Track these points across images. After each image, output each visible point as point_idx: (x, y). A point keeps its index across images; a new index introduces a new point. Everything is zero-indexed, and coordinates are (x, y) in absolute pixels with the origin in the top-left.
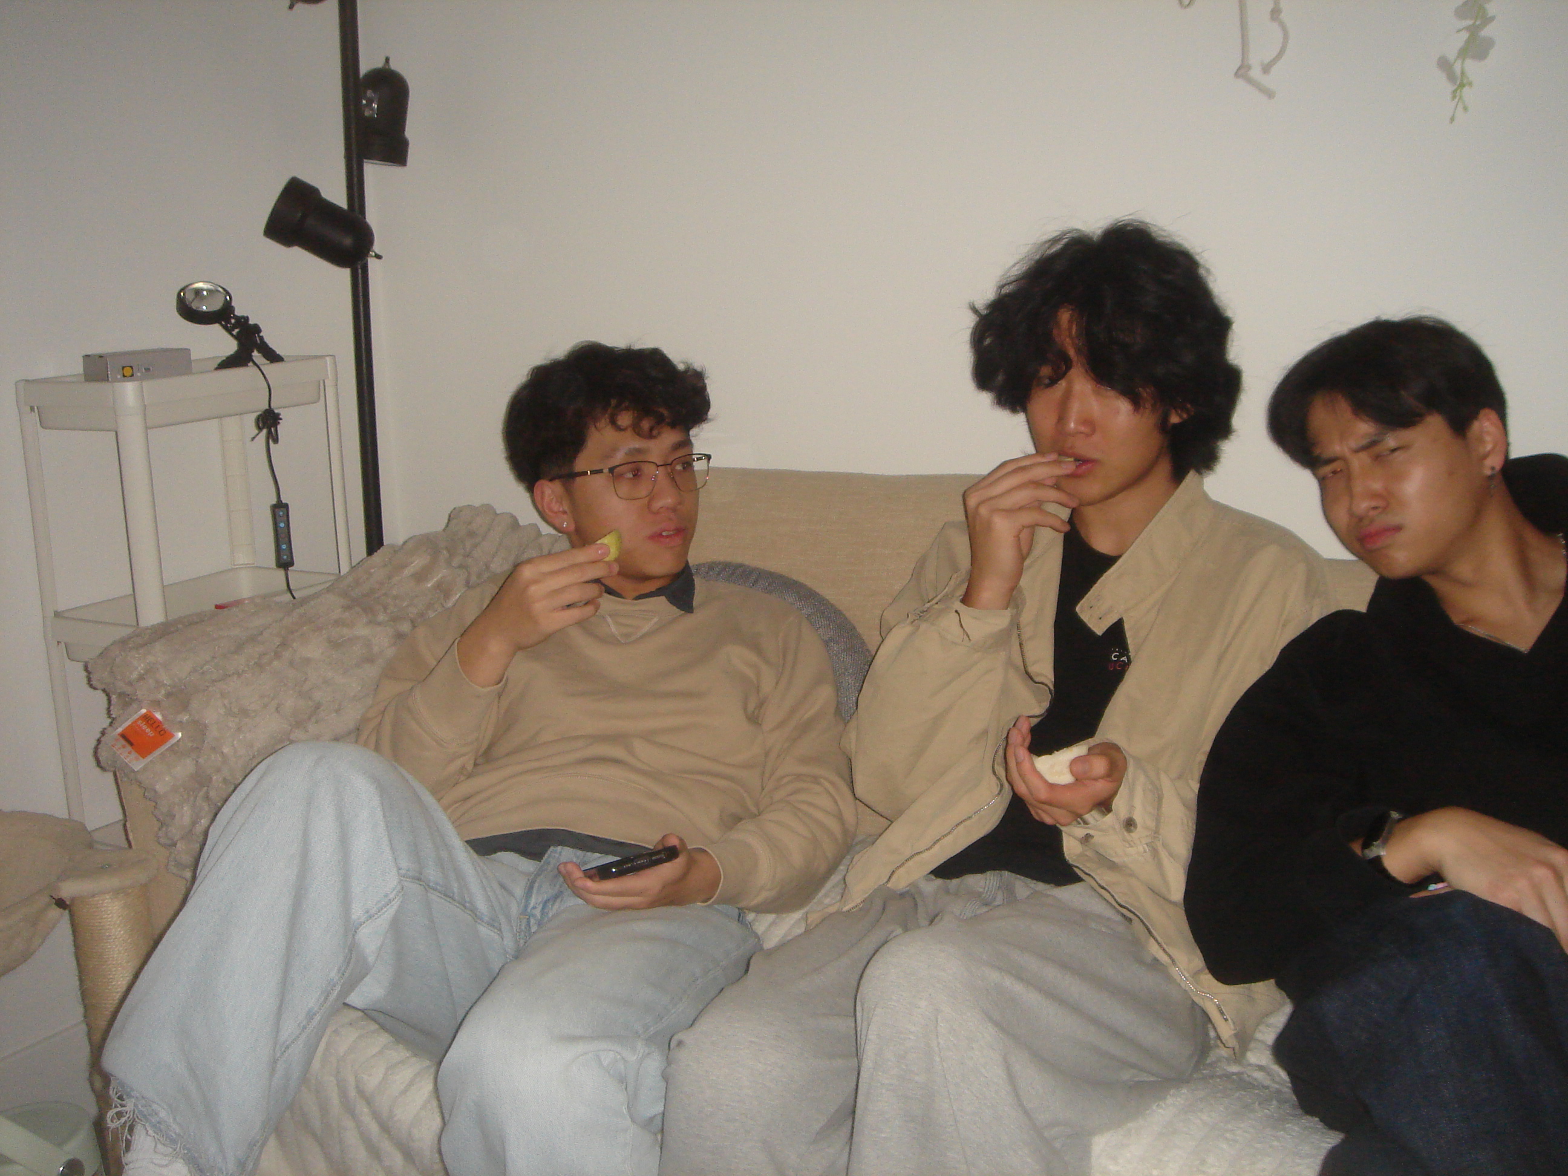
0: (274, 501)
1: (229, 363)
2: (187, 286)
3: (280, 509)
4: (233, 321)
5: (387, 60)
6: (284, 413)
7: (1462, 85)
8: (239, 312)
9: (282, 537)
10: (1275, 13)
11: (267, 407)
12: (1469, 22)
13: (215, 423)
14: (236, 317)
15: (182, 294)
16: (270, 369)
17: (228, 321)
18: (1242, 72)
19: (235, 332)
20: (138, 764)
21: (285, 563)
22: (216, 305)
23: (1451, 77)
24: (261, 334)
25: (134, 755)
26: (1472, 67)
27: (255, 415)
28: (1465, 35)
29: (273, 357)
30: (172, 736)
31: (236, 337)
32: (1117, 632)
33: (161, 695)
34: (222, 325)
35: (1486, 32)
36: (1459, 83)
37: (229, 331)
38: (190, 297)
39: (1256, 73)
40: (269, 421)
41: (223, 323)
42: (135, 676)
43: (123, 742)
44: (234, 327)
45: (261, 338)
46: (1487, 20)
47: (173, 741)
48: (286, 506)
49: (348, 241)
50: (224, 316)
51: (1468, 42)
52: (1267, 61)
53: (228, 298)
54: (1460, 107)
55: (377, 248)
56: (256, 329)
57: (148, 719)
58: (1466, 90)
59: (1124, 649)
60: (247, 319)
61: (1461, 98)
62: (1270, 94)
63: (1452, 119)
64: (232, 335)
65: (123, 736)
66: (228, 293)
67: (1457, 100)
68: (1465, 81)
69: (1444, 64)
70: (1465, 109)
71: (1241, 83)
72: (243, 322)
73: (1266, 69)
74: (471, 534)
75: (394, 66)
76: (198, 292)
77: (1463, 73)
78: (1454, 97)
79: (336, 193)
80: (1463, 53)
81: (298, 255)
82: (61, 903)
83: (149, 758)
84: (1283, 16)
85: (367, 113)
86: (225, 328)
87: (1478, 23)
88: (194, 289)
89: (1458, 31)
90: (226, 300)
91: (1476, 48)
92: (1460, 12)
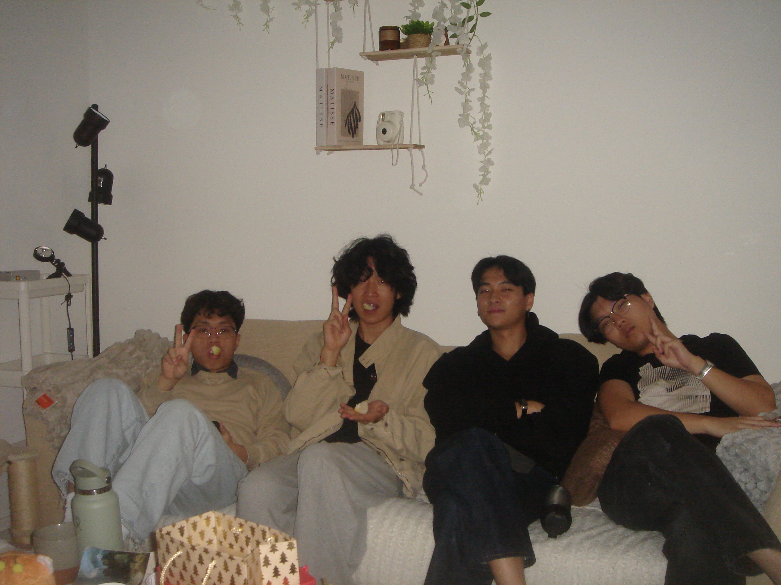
0: (68, 327)
1: (51, 277)
2: (39, 247)
3: (70, 330)
4: (55, 261)
5: (106, 165)
6: (73, 295)
7: (481, 193)
8: (57, 258)
9: (71, 340)
10: (423, 167)
11: (68, 292)
12: (483, 173)
14: (55, 259)
15: (36, 250)
16: (69, 278)
17: (53, 261)
18: (412, 187)
20: (43, 411)
21: (71, 349)
22: (48, 255)
23: (477, 190)
24: (65, 266)
25: (41, 408)
26: (484, 187)
27: (63, 295)
28: (482, 177)
29: (69, 275)
30: (53, 402)
31: (56, 266)
32: (372, 367)
33: (50, 388)
34: (51, 262)
35: (489, 176)
36: (480, 192)
37: (54, 264)
38: (39, 251)
39: (417, 187)
40: (69, 297)
42: (41, 381)
43: (37, 403)
44: (56, 262)
45: (65, 268)
46: (489, 173)
47: (54, 404)
48: (73, 329)
49: (94, 233)
50: (51, 259)
51: (483, 179)
52: (420, 183)
53: (53, 253)
54: (480, 199)
55: (105, 235)
56: (63, 264)
57: (45, 396)
58: (482, 194)
59: (375, 374)
60: (59, 260)
61: (480, 197)
62: (421, 194)
63: (478, 204)
64: (55, 266)
65: (37, 401)
66: (53, 252)
67: (479, 198)
68: (482, 192)
69: (475, 186)
70: (482, 200)
71: (412, 191)
72: (58, 261)
73: (420, 185)
74: (144, 340)
75: (108, 168)
77: (481, 189)
78: (478, 197)
79: (88, 215)
80: (481, 183)
81: (75, 237)
82: (10, 463)
83: (46, 409)
84: (426, 168)
85: (99, 185)
87: (486, 173)
88: (42, 248)
89: (480, 176)
90: (52, 254)
91: (485, 181)
92: (480, 170)
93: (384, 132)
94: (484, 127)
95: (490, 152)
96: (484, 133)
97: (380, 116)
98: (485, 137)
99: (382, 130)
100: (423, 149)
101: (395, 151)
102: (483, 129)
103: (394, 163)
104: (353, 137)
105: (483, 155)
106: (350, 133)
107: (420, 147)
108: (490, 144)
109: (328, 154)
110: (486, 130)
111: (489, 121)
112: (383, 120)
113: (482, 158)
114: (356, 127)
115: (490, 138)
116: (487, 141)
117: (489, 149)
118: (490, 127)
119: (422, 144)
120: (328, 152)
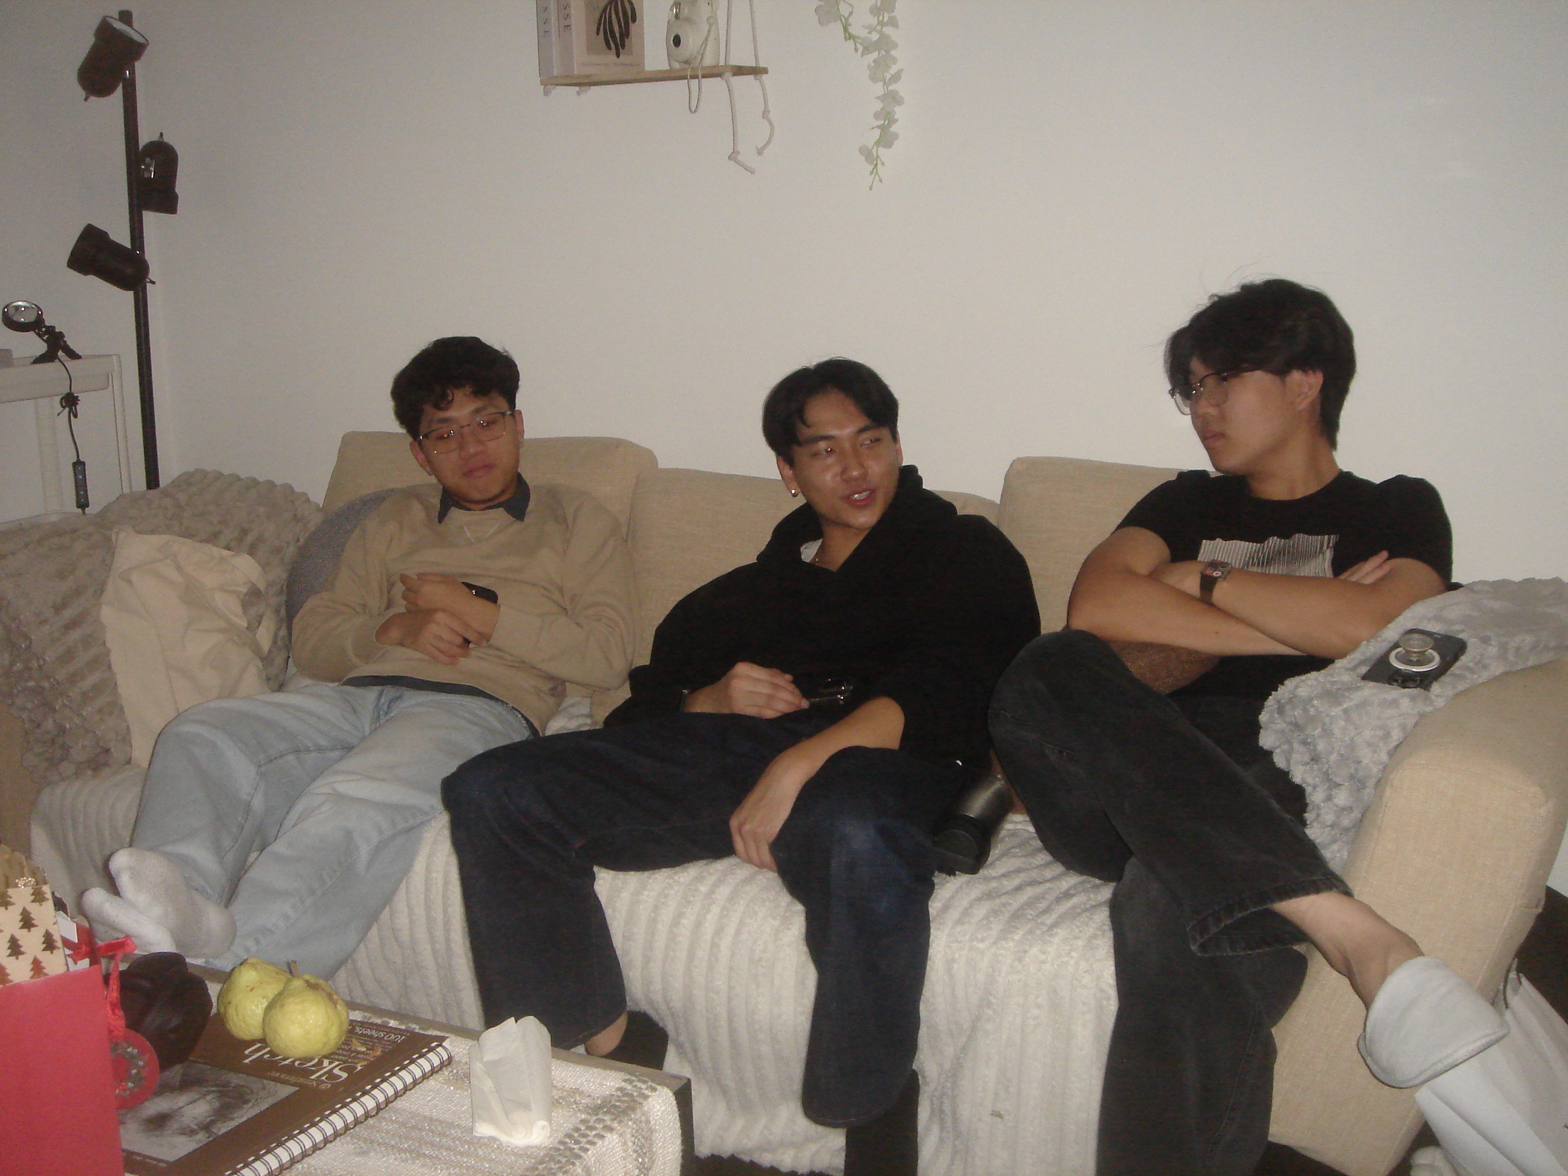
0: (75, 460)
1: (40, 360)
2: (9, 304)
3: (79, 466)
4: (43, 329)
5: (161, 134)
6: (81, 396)
7: (877, 165)
8: (48, 323)
9: (81, 485)
10: (765, 114)
11: (69, 391)
12: (882, 123)
13: (31, 403)
14: (45, 327)
15: (6, 310)
16: (71, 364)
17: (40, 330)
18: (733, 156)
19: (45, 338)
21: (83, 503)
22: (31, 317)
23: (869, 159)
24: (65, 339)
26: (882, 151)
27: (60, 397)
28: (878, 132)
29: (73, 355)
31: (46, 341)
34: (36, 332)
35: (894, 128)
36: (875, 163)
37: (41, 336)
38: (12, 312)
40: (70, 401)
41: (37, 331)
44: (45, 333)
45: (65, 342)
46: (894, 121)
48: (83, 464)
49: (129, 271)
50: (37, 325)
51: (880, 135)
52: (759, 147)
53: (40, 313)
54: (877, 178)
56: (61, 335)
58: (880, 168)
60: (54, 328)
61: (877, 172)
62: (752, 172)
63: (873, 187)
64: (43, 340)
66: (39, 309)
67: (873, 175)
68: (879, 162)
69: (865, 151)
70: (881, 181)
71: (732, 164)
72: (51, 330)
73: (756, 154)
75: (166, 139)
76: (17, 308)
77: (878, 156)
78: (871, 173)
80: (878, 143)
81: (93, 281)
84: (770, 116)
85: (146, 175)
86: (39, 335)
87: (886, 123)
88: (14, 306)
89: (873, 128)
90: (38, 314)
91: (886, 139)
92: (877, 116)
93: (677, 41)
94: (882, 24)
95: (896, 78)
96: (883, 37)
97: (671, 10)
98: (884, 45)
99: (672, 39)
100: (764, 76)
101: (694, 83)
102: (879, 28)
103: (693, 109)
104: (618, 56)
105: (882, 83)
106: (609, 48)
107: (757, 71)
108: (894, 60)
109: (578, 93)
110: (888, 30)
111: (892, 9)
112: (677, 16)
113: (879, 89)
114: (625, 34)
115: (895, 46)
116: (887, 52)
117: (894, 69)
118: (893, 23)
119: (762, 64)
120: (577, 88)
